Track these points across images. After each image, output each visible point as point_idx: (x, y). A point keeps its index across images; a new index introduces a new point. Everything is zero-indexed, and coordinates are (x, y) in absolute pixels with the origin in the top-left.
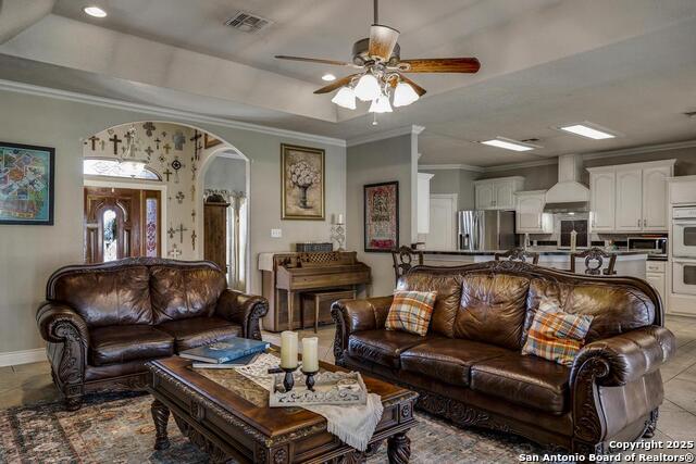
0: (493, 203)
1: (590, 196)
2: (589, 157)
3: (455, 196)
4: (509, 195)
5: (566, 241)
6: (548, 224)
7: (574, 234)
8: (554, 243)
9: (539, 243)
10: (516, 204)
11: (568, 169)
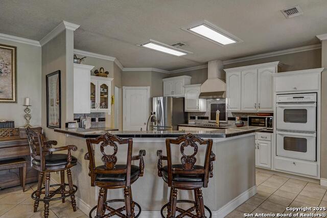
0: (173, 93)
1: (226, 87)
2: (226, 63)
3: (149, 88)
4: (181, 87)
5: (213, 117)
6: (202, 105)
7: (218, 112)
8: (207, 118)
9: (199, 118)
10: (185, 93)
11: (213, 70)
